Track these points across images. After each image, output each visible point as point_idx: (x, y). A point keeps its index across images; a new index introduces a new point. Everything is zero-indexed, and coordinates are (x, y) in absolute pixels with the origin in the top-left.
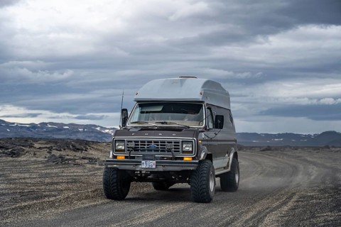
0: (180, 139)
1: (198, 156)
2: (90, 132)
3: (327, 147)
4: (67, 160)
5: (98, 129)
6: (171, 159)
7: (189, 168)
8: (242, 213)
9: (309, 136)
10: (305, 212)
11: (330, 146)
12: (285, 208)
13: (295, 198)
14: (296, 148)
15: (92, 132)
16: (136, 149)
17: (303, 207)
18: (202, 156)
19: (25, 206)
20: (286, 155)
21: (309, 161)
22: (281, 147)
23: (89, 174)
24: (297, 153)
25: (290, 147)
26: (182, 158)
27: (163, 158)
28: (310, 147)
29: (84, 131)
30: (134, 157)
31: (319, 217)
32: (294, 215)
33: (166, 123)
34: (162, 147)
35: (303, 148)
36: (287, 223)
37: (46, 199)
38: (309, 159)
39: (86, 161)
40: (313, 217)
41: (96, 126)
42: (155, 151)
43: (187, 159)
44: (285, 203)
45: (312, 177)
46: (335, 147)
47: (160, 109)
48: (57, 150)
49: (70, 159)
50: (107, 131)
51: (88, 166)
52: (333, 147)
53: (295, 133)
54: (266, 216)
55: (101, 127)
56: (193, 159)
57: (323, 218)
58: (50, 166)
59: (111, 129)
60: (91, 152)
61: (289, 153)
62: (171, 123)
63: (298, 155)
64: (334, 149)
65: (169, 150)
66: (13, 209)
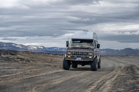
0: (88, 51)
1: (94, 57)
2: (9, 46)
3: (127, 56)
4: (10, 59)
5: (14, 45)
6: (86, 57)
7: (91, 60)
8: (96, 81)
9: (118, 50)
10: (122, 80)
11: (129, 55)
12: (113, 79)
13: (116, 76)
14: (112, 56)
15: (11, 46)
16: (74, 54)
17: (120, 79)
18: (95, 57)
19: (6, 77)
20: (108, 59)
21: (120, 62)
22: (105, 55)
23: (22, 65)
24: (114, 58)
25: (109, 55)
26: (89, 57)
27: (83, 57)
28: (119, 56)
29: (6, 46)
30: (74, 57)
31: (128, 82)
32: (117, 81)
33: (82, 46)
34: (82, 54)
35: (116, 56)
36: (115, 84)
37: (12, 74)
38: (119, 61)
39: (19, 60)
40: (125, 81)
41: (12, 44)
42: (80, 55)
43: (90, 57)
44: (112, 77)
45: (122, 68)
46: (131, 56)
47: (79, 42)
48: (4, 54)
49: (12, 59)
50: (18, 46)
51: (20, 62)
52: (130, 56)
53: (111, 49)
54: (106, 81)
55: (15, 44)
56: (92, 57)
57: (129, 82)
58: (3, 61)
59: (20, 45)
60: (18, 56)
61: (110, 58)
62: (84, 46)
63: (114, 59)
64: (130, 57)
65: (85, 55)
66: (2, 78)
